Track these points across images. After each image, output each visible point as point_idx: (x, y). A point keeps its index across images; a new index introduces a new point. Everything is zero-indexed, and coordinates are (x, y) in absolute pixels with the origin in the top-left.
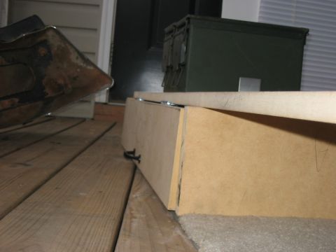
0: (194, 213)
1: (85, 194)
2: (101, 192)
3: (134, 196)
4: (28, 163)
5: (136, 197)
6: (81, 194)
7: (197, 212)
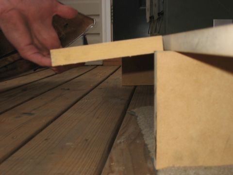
0: (173, 167)
1: (70, 144)
2: (87, 140)
3: (118, 141)
4: (33, 112)
5: (120, 143)
6: (67, 144)
7: (177, 165)
